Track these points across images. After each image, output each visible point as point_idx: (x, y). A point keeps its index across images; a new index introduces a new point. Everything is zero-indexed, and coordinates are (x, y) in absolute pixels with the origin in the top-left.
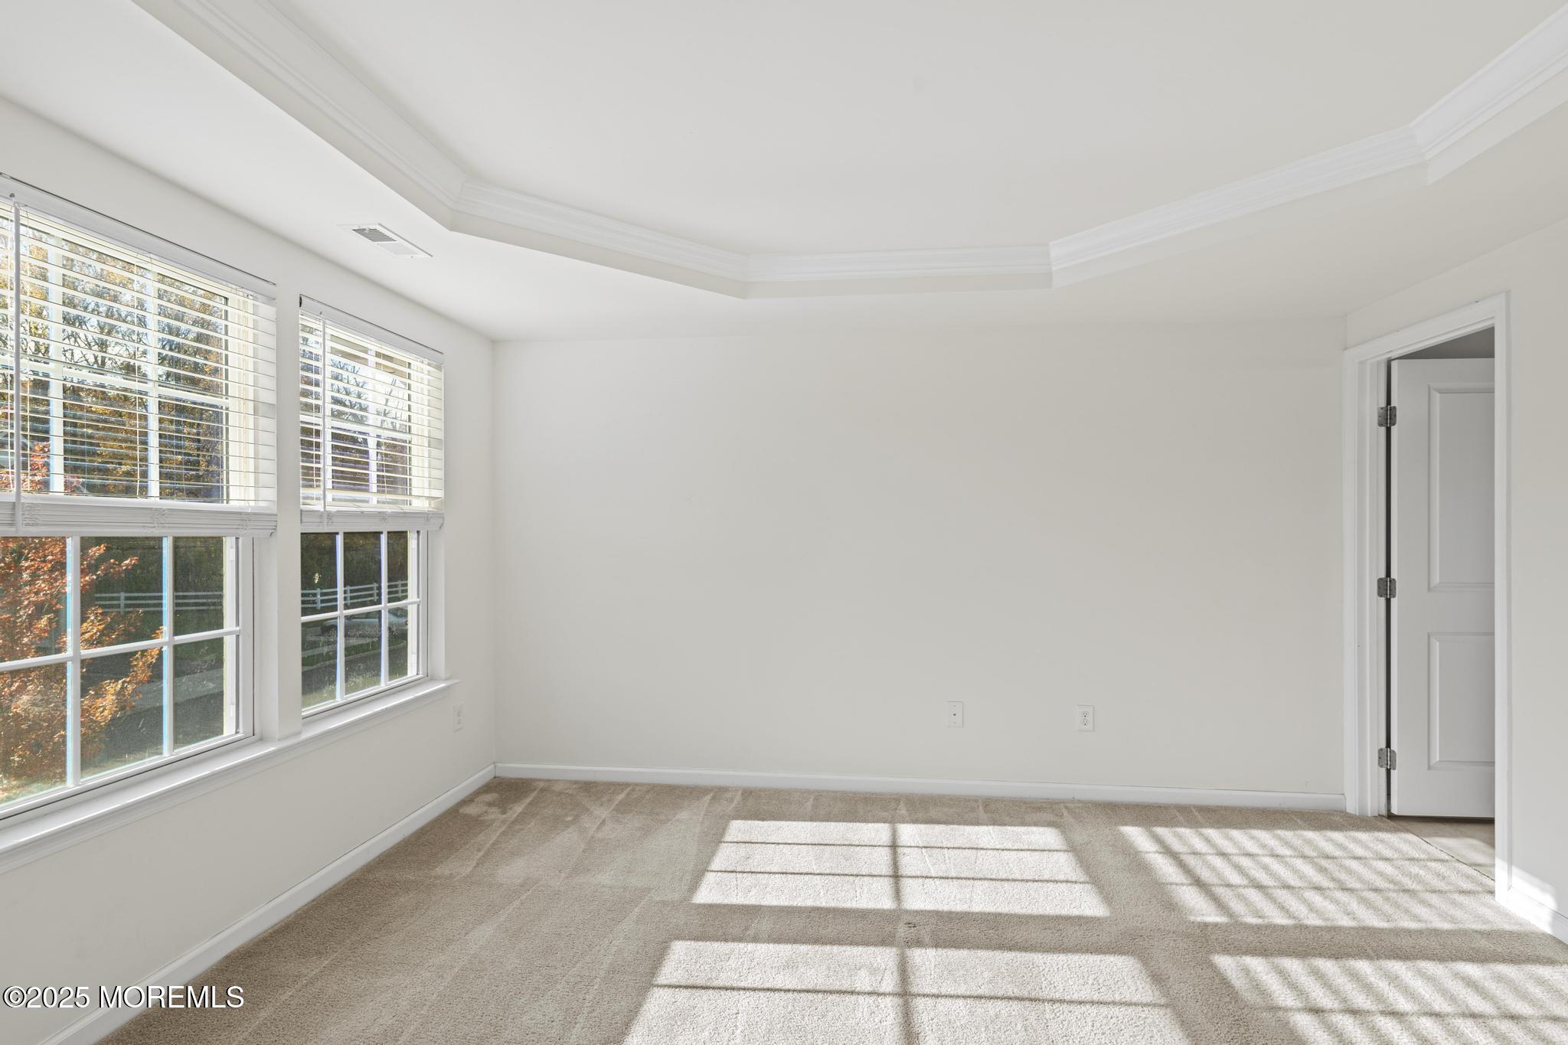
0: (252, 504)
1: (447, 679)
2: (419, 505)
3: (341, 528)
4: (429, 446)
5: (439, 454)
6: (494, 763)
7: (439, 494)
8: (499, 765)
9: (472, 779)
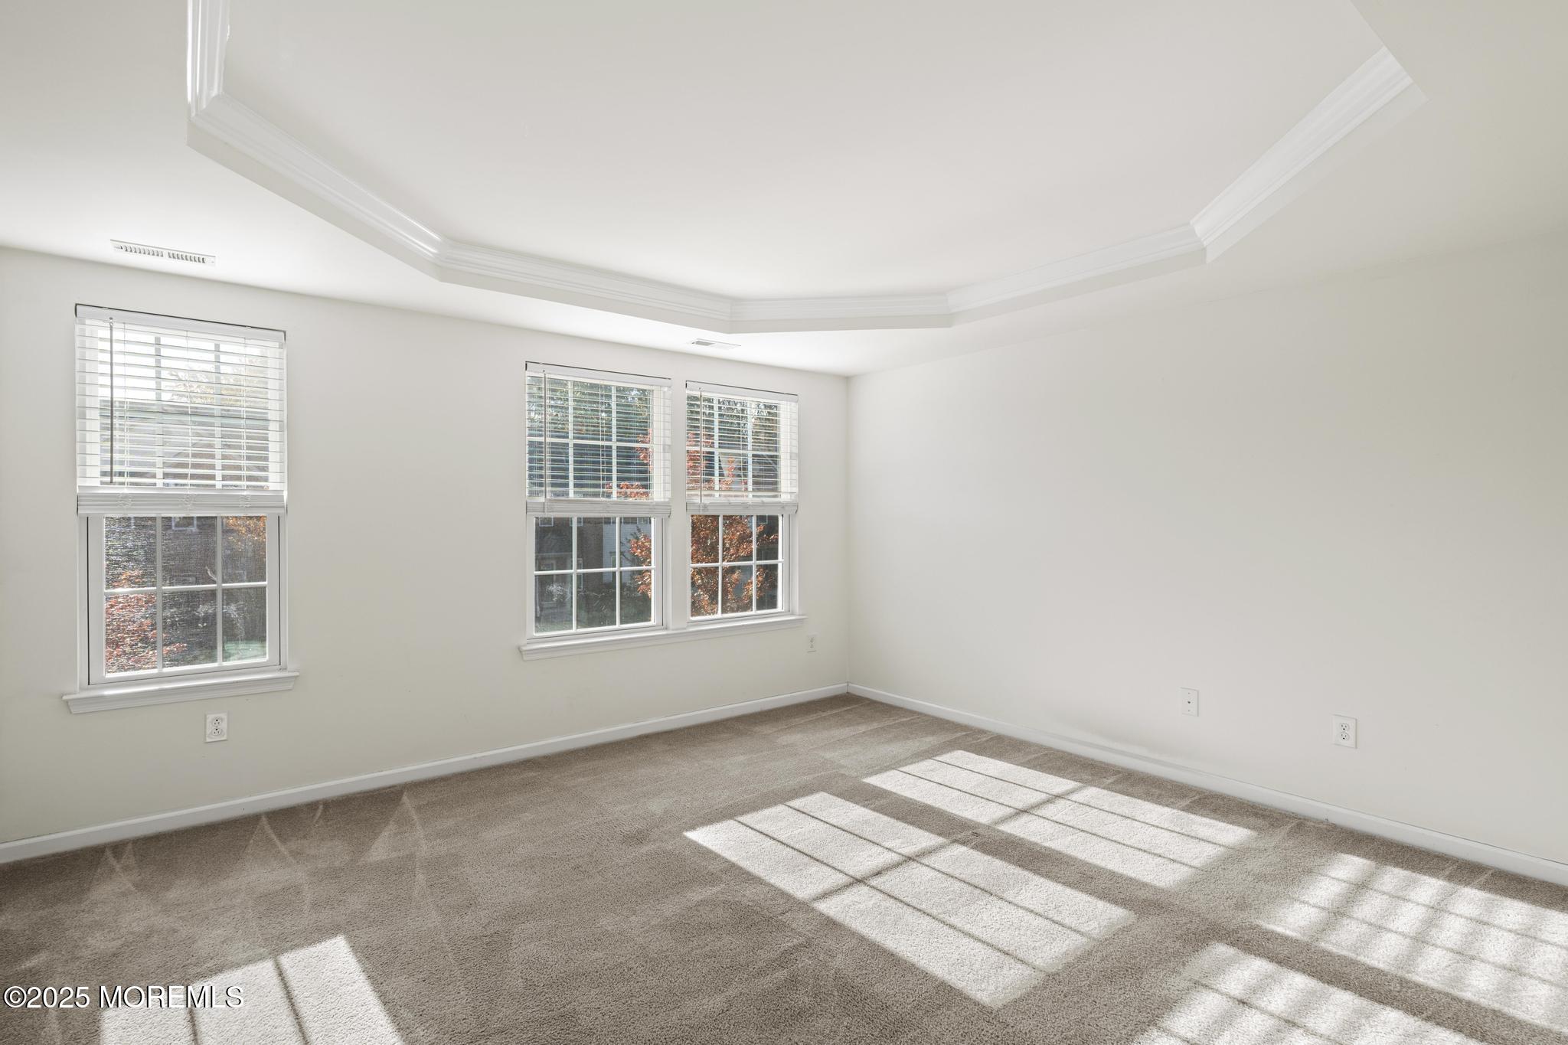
0: (662, 500)
1: (799, 615)
2: (784, 498)
3: (721, 514)
4: (791, 459)
5: (795, 463)
6: (848, 682)
7: (796, 490)
8: (850, 684)
9: (820, 689)
